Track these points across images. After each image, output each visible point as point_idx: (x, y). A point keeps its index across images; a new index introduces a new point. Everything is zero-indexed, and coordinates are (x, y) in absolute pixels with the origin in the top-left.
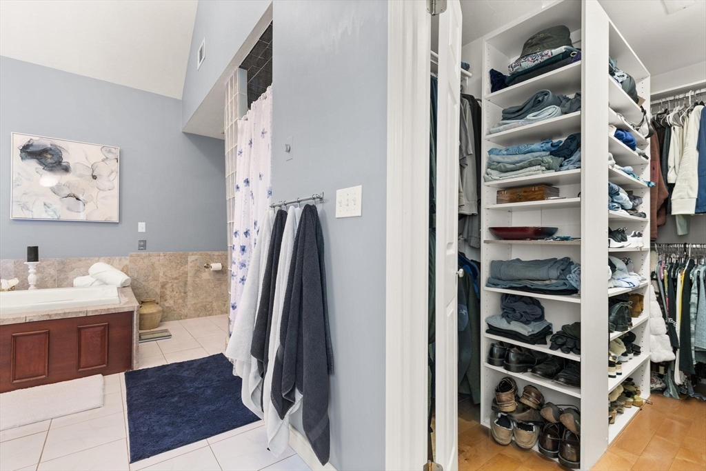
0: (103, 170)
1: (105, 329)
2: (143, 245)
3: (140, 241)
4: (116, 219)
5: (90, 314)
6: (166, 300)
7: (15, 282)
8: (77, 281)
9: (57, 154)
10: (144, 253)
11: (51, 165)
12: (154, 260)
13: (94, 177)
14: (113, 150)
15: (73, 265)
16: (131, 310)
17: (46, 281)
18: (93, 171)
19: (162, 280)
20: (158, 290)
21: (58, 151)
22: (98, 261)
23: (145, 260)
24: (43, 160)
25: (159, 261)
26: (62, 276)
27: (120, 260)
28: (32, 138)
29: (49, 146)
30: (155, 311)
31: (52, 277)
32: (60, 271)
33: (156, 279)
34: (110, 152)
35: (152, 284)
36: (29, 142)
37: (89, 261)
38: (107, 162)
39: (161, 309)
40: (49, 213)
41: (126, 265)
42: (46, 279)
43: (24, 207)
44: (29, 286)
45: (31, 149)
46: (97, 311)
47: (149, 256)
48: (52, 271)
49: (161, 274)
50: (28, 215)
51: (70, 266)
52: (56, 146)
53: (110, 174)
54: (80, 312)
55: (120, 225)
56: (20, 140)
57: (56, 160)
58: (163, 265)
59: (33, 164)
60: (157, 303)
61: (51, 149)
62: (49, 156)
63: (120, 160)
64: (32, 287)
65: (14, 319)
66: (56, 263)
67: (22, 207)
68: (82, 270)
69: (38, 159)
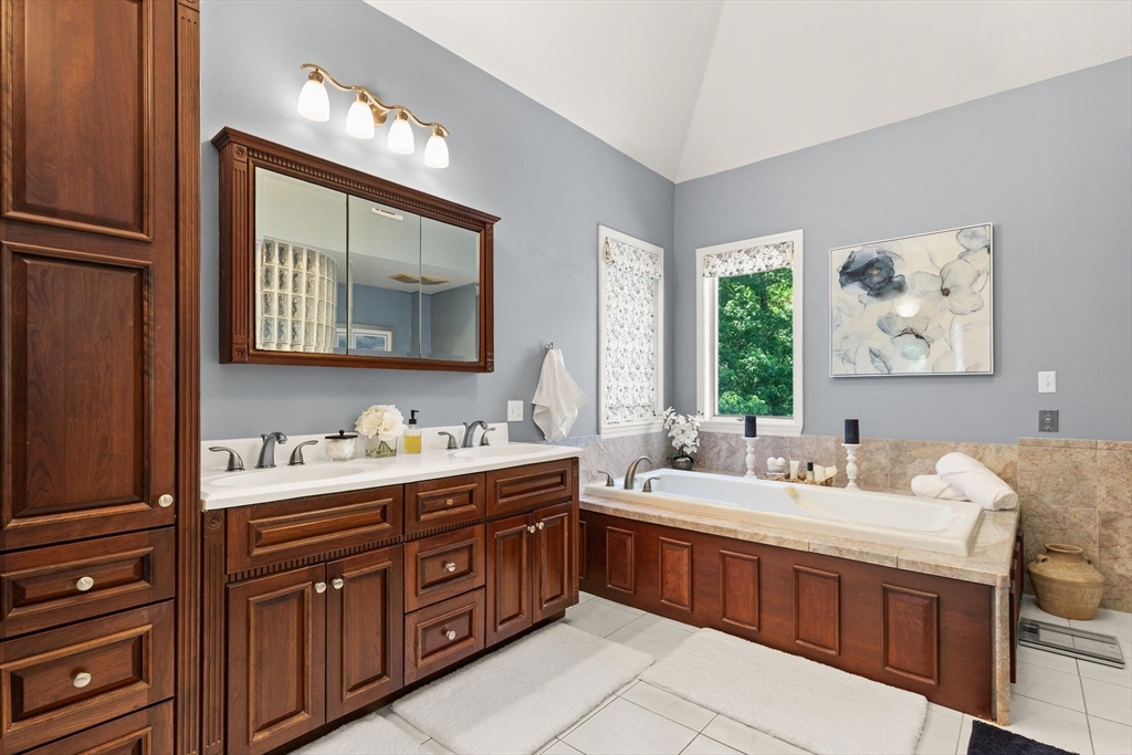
0: (961, 275)
1: (931, 604)
2: (1050, 422)
3: (1043, 413)
4: (987, 368)
5: (902, 566)
6: (1116, 558)
7: (831, 471)
8: (918, 483)
9: (887, 265)
10: (1051, 439)
11: (878, 286)
12: (1082, 457)
13: (946, 292)
14: (981, 231)
15: (913, 452)
16: (988, 582)
17: (874, 475)
18: (943, 281)
19: (1104, 506)
20: (1093, 529)
21: (888, 260)
22: (954, 450)
23: (1057, 456)
24: (867, 281)
25: (1094, 459)
26: (897, 470)
27: (998, 451)
28: (854, 249)
29: (876, 256)
30: (1080, 580)
31: (883, 469)
32: (895, 461)
33: (1088, 500)
34: (974, 236)
35: (1076, 512)
36: (850, 257)
37: (939, 448)
38: (969, 258)
39: (1098, 577)
40: (877, 364)
41: (1012, 463)
42: (875, 472)
43: (845, 358)
44: (848, 480)
45: (853, 267)
46: (914, 563)
47: (1067, 446)
48: (883, 459)
49: (1102, 492)
50: (848, 370)
51: (908, 453)
52: (884, 252)
53: (975, 280)
54: (886, 558)
55: (996, 379)
56: (839, 258)
57: (885, 275)
58: (1105, 471)
59: (855, 290)
60: (1089, 562)
61: (878, 260)
62: (875, 272)
63: (993, 248)
64: (851, 484)
65: (795, 542)
66: (888, 447)
67: (843, 359)
68: (928, 462)
69: (860, 281)
